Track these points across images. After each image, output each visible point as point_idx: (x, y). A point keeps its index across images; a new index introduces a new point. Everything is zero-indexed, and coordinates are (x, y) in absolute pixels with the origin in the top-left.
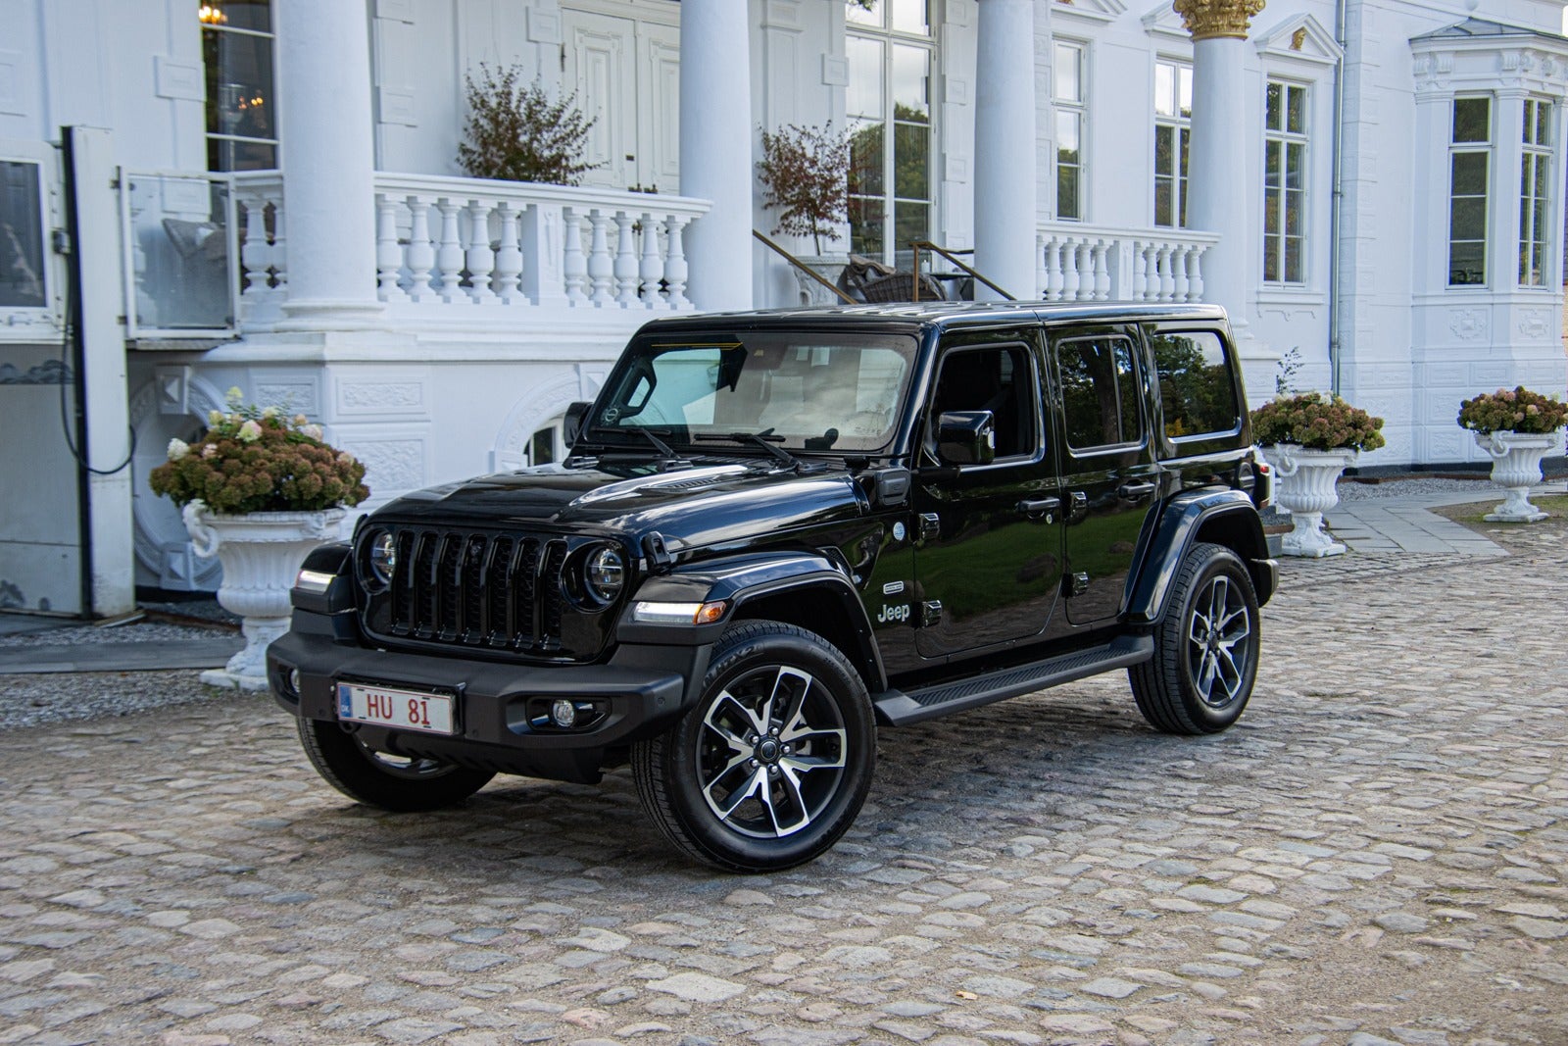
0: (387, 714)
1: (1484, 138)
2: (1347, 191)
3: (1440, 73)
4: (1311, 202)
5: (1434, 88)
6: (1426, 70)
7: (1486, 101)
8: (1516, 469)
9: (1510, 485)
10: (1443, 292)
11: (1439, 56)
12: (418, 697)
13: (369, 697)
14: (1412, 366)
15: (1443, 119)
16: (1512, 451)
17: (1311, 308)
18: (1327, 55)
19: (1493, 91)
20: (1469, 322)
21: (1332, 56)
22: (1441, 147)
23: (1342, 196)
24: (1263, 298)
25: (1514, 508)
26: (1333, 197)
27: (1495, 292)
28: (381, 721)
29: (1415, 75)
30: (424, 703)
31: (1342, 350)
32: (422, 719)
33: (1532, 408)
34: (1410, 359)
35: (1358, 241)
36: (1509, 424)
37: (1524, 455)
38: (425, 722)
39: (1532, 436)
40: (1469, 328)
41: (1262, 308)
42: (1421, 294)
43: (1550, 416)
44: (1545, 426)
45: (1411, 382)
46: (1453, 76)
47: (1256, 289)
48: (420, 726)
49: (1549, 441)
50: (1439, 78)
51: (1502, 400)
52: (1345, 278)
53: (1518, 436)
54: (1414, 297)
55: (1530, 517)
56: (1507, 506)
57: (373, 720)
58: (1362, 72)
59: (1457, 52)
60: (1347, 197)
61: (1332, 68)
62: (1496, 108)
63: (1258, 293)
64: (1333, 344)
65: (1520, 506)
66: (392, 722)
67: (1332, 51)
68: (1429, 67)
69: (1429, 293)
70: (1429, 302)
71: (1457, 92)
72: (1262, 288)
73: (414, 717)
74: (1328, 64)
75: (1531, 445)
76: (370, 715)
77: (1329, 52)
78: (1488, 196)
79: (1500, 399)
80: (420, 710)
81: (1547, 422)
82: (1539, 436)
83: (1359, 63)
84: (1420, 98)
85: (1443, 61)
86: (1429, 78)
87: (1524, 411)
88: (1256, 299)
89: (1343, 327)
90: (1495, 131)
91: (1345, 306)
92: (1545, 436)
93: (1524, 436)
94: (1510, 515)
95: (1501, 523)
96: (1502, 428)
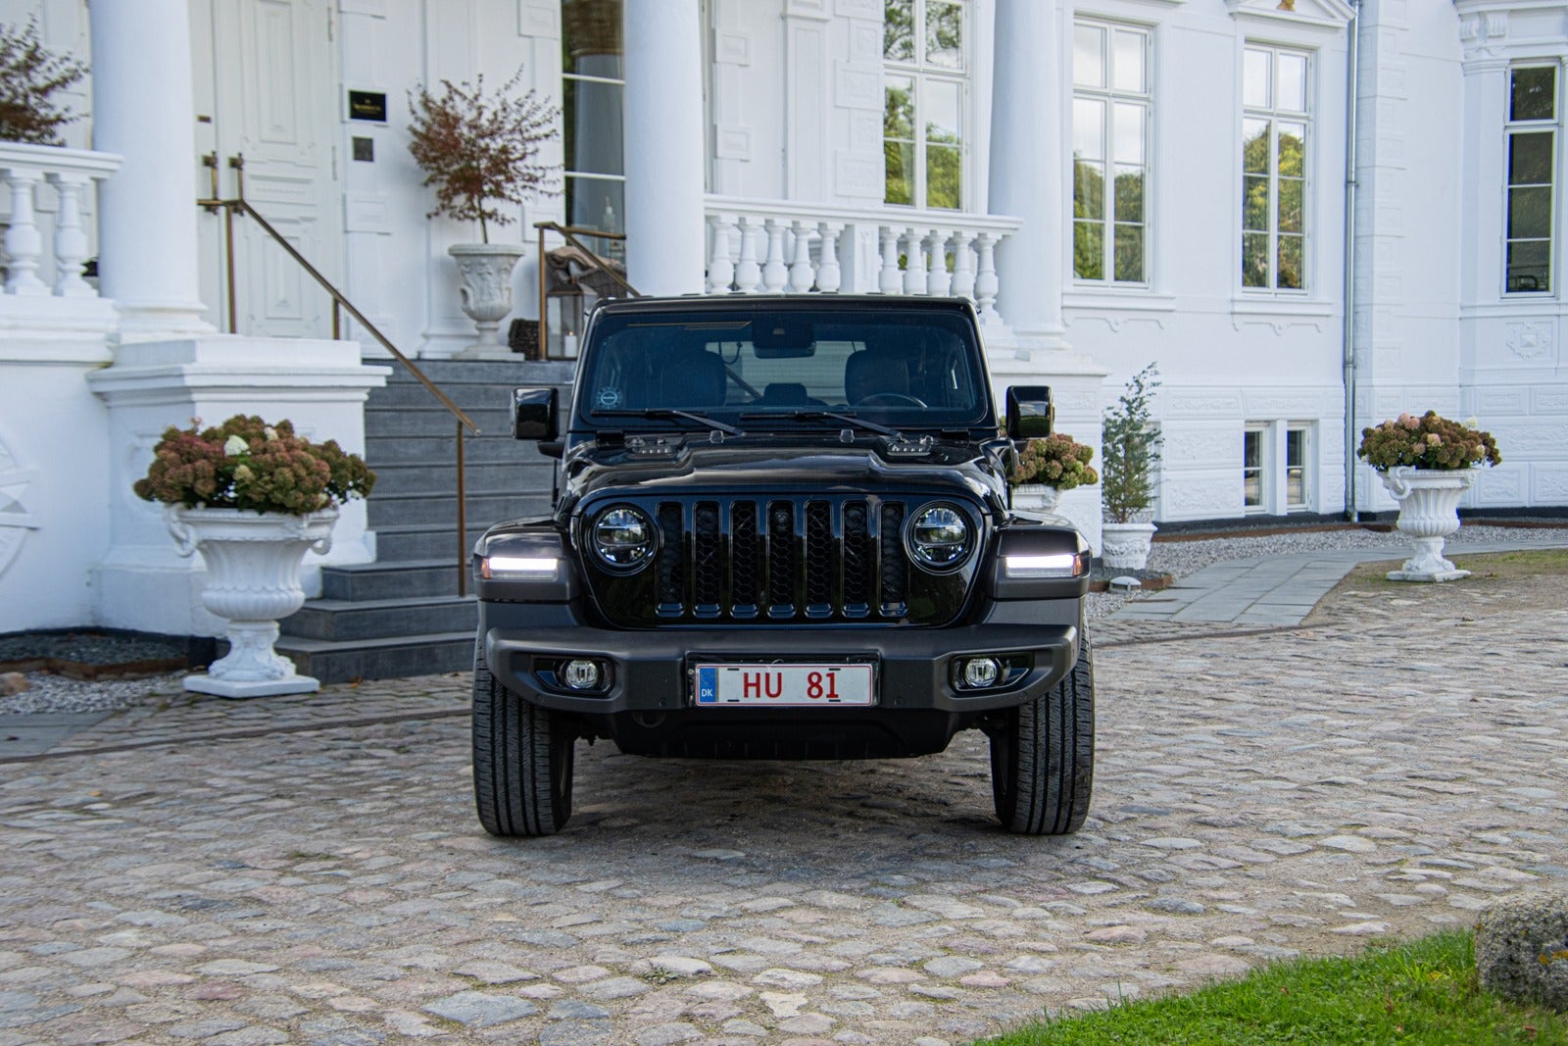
0: (774, 690)
1: (1549, 115)
2: (1364, 180)
3: (1490, 37)
4: (1315, 193)
5: (1485, 56)
6: (1475, 34)
7: (1552, 70)
8: (1423, 514)
9: (1419, 534)
10: (1497, 301)
11: (1490, 17)
12: (823, 669)
13: (746, 676)
14: (1458, 389)
15: (1498, 94)
16: (1415, 491)
17: (1314, 320)
18: (1333, 17)
19: (1559, 58)
20: (1530, 338)
21: (1340, 17)
22: (1495, 127)
23: (1357, 186)
24: (1238, 308)
25: (1421, 565)
26: (1346, 187)
27: (1561, 301)
28: (764, 700)
29: (1463, 41)
30: (831, 676)
31: (1359, 371)
32: (827, 691)
33: (1434, 438)
34: (1458, 382)
35: (1376, 240)
36: (1409, 459)
37: (1432, 496)
38: (832, 695)
39: (1437, 473)
40: (1529, 345)
41: (1238, 320)
42: (1471, 304)
43: (1456, 448)
44: (1451, 460)
45: (1458, 409)
46: (1507, 41)
47: (1229, 296)
48: (824, 701)
49: (1462, 479)
50: (1490, 43)
51: (1403, 427)
52: (1362, 284)
53: (1420, 472)
54: (1462, 308)
55: (1439, 576)
56: (1415, 562)
57: (752, 700)
58: (1380, 36)
59: (1512, 11)
60: (1363, 187)
61: (1344, 33)
62: (1562, 78)
63: (1233, 301)
64: (1348, 363)
65: (1433, 561)
66: (783, 700)
67: (1338, 10)
68: (1478, 31)
69: (1478, 304)
70: (1479, 313)
71: (1512, 60)
72: (1239, 295)
73: (815, 691)
74: (1337, 28)
75: (1438, 484)
76: (746, 695)
77: (1333, 11)
78: (1554, 185)
79: (1400, 426)
80: (825, 683)
81: (1454, 456)
82: (1446, 473)
83: (1377, 25)
84: (1469, 69)
85: (1495, 23)
86: (1479, 43)
87: (1426, 442)
88: (1230, 309)
89: (1360, 343)
90: (1562, 106)
91: (1362, 318)
92: (1455, 473)
93: (1427, 473)
94: (1417, 573)
95: (1404, 581)
96: (1400, 462)
